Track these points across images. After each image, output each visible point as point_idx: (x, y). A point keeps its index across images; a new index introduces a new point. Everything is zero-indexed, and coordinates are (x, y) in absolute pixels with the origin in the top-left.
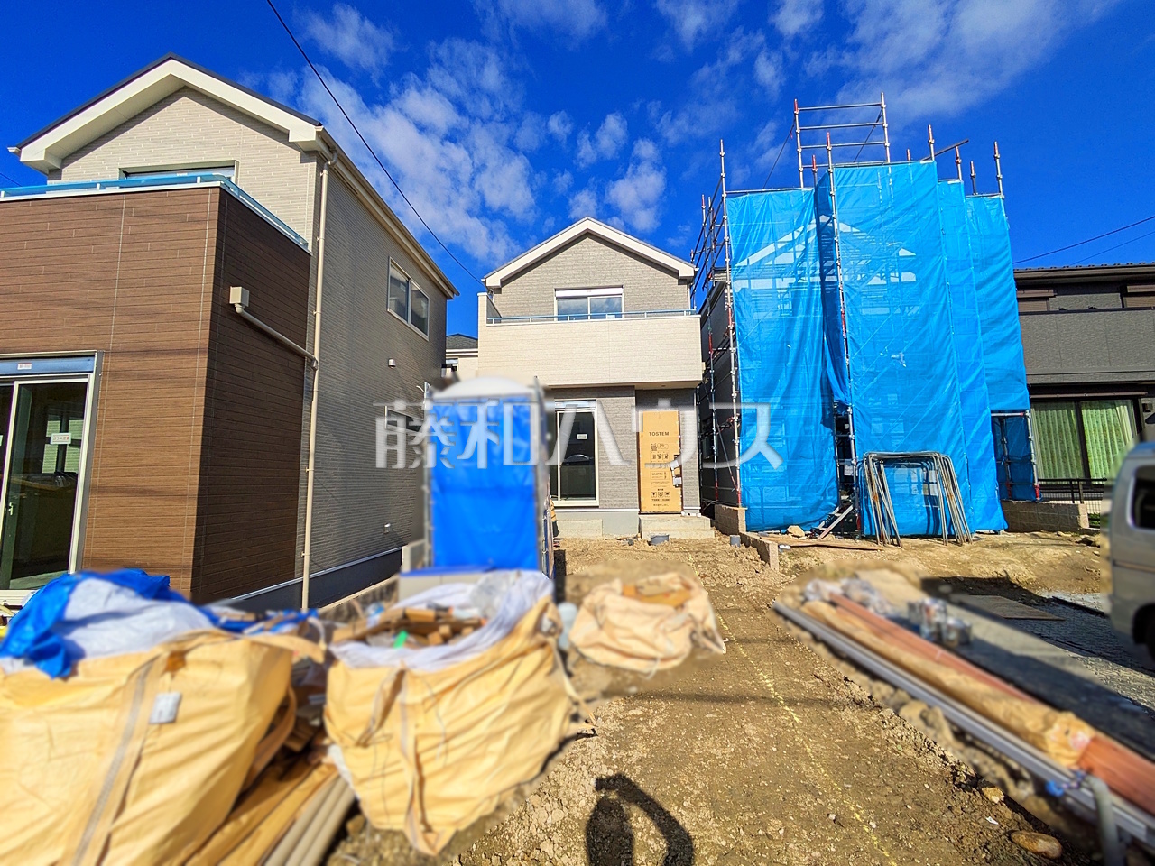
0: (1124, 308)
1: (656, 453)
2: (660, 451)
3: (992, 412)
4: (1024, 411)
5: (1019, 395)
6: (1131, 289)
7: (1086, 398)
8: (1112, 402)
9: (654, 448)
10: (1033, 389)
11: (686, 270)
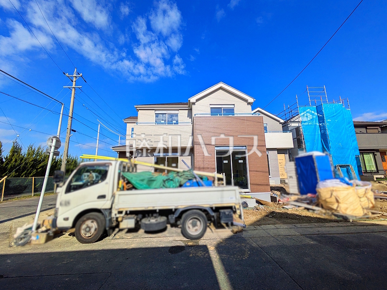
0: (367, 133)
1: (280, 164)
2: (281, 164)
3: (355, 156)
4: (359, 156)
5: (358, 152)
6: (368, 128)
7: (364, 152)
8: (369, 153)
9: (280, 163)
10: (360, 150)
11: (282, 121)
